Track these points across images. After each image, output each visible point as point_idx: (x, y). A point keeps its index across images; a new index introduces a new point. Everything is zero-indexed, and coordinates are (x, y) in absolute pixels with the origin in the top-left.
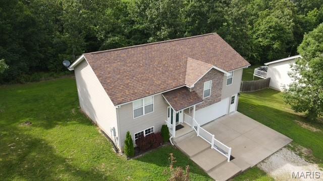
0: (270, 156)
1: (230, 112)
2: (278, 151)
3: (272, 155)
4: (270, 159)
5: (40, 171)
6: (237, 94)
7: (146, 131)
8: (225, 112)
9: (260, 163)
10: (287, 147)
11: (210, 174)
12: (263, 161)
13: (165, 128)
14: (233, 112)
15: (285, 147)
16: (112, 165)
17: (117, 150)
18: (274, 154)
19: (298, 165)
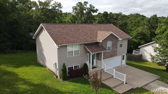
0: (149, 83)
1: (122, 65)
2: (153, 81)
3: (150, 83)
4: (149, 85)
5: (7, 83)
6: (125, 54)
7: (75, 67)
8: (120, 65)
9: (143, 86)
10: (158, 79)
11: (114, 89)
12: (145, 85)
13: (85, 65)
14: (124, 65)
15: (157, 79)
16: (53, 83)
17: (57, 77)
18: (151, 82)
19: (167, 88)
